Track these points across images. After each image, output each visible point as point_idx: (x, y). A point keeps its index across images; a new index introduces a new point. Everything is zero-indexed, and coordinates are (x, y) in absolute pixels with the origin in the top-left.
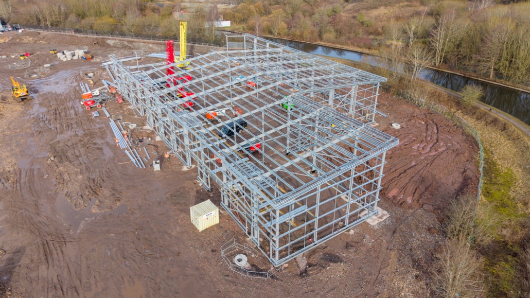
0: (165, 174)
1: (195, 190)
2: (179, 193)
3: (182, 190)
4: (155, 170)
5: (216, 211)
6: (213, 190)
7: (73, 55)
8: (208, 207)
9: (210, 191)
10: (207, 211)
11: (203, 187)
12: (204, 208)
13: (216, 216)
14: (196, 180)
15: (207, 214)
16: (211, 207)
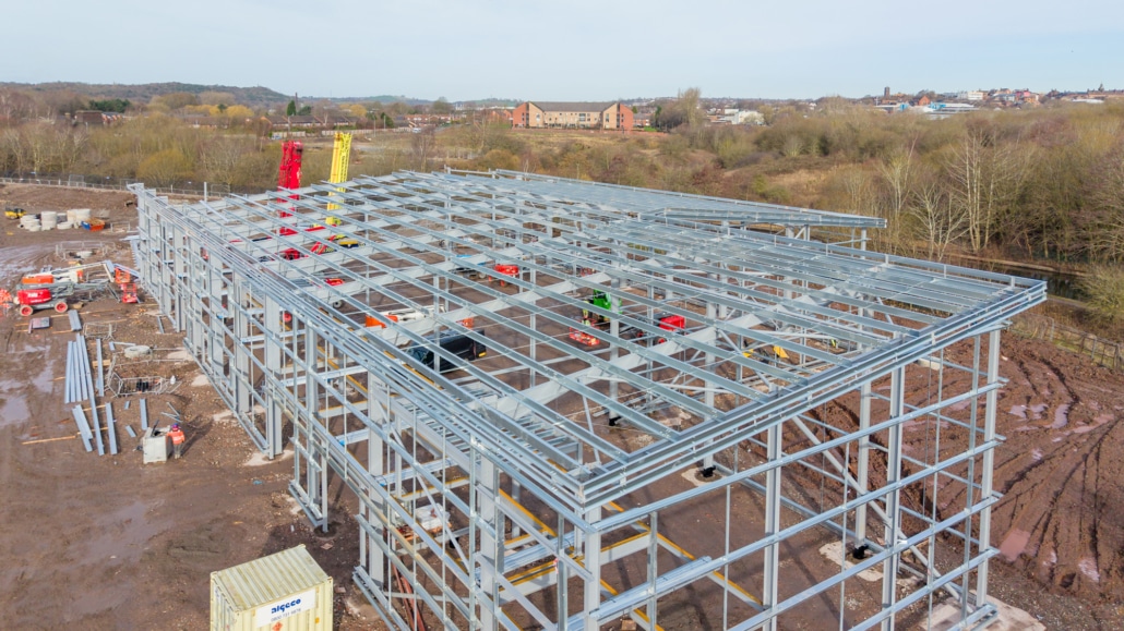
0: (179, 473)
1: (269, 526)
2: (203, 537)
3: (216, 528)
4: (146, 462)
5: (320, 594)
6: (337, 528)
7: (60, 220)
8: (290, 573)
9: (325, 529)
10: (281, 590)
11: (302, 517)
12: (271, 575)
13: (319, 615)
14: (283, 495)
15: (275, 605)
16: (300, 575)
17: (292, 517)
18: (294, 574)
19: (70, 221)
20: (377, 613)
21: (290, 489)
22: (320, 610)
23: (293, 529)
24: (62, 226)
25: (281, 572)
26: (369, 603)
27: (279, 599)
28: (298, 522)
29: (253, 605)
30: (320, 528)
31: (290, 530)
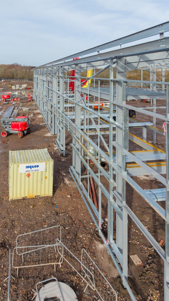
5: (47, 165)
6: (69, 155)
7: (20, 87)
8: (38, 156)
9: (64, 155)
10: (31, 160)
11: (57, 150)
12: (30, 155)
13: (47, 175)
14: (53, 144)
15: (28, 165)
16: (41, 157)
17: (54, 150)
18: (39, 156)
19: (23, 87)
20: (76, 185)
21: (56, 142)
22: (47, 173)
23: (53, 153)
24: (20, 88)
25: (34, 155)
26: (73, 181)
27: (29, 163)
28: (56, 152)
29: (18, 162)
30: (63, 155)
31: (52, 153)
